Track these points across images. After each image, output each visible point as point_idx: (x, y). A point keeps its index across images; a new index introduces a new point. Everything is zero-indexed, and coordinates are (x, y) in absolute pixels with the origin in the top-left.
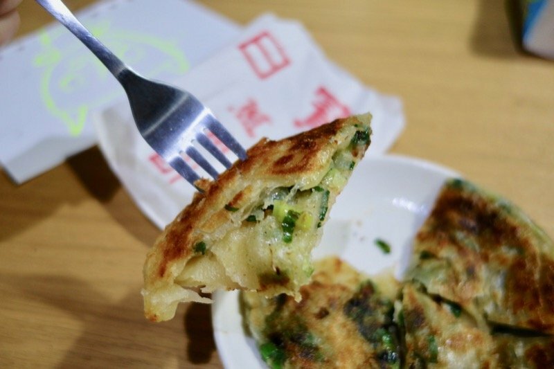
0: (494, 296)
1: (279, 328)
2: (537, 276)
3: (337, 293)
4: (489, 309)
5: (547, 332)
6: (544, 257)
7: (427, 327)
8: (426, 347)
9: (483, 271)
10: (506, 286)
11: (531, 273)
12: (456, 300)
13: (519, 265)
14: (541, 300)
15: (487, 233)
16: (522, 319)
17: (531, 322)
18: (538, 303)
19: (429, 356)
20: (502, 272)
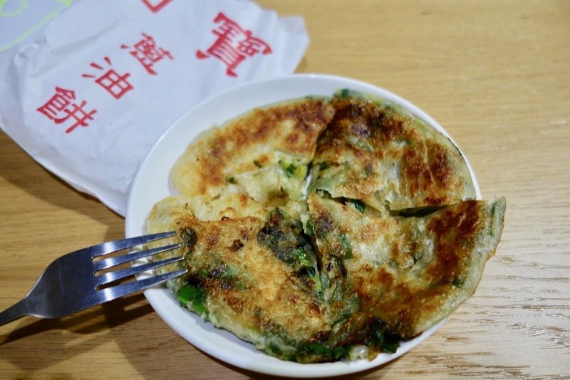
0: (392, 186)
1: (194, 269)
2: (426, 160)
3: (248, 225)
4: (390, 198)
5: (442, 204)
6: (428, 142)
7: (336, 229)
8: (339, 247)
9: (379, 167)
10: (401, 176)
11: (420, 159)
12: (359, 198)
13: (409, 153)
14: (432, 179)
15: (378, 134)
16: (419, 200)
17: (427, 200)
18: (430, 182)
19: (345, 254)
20: (396, 165)
